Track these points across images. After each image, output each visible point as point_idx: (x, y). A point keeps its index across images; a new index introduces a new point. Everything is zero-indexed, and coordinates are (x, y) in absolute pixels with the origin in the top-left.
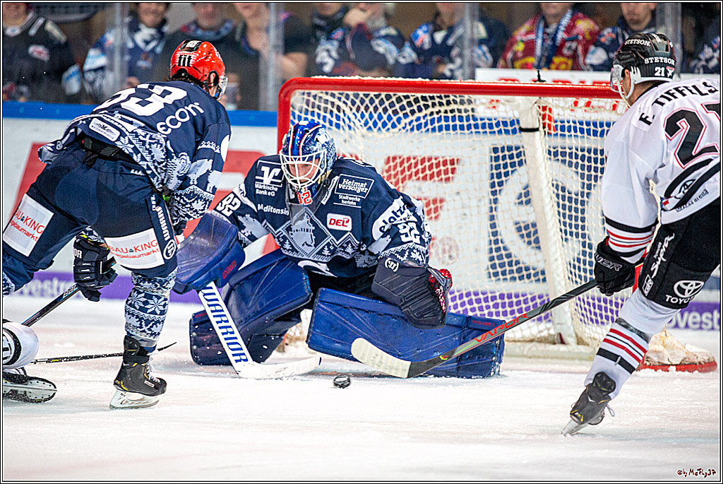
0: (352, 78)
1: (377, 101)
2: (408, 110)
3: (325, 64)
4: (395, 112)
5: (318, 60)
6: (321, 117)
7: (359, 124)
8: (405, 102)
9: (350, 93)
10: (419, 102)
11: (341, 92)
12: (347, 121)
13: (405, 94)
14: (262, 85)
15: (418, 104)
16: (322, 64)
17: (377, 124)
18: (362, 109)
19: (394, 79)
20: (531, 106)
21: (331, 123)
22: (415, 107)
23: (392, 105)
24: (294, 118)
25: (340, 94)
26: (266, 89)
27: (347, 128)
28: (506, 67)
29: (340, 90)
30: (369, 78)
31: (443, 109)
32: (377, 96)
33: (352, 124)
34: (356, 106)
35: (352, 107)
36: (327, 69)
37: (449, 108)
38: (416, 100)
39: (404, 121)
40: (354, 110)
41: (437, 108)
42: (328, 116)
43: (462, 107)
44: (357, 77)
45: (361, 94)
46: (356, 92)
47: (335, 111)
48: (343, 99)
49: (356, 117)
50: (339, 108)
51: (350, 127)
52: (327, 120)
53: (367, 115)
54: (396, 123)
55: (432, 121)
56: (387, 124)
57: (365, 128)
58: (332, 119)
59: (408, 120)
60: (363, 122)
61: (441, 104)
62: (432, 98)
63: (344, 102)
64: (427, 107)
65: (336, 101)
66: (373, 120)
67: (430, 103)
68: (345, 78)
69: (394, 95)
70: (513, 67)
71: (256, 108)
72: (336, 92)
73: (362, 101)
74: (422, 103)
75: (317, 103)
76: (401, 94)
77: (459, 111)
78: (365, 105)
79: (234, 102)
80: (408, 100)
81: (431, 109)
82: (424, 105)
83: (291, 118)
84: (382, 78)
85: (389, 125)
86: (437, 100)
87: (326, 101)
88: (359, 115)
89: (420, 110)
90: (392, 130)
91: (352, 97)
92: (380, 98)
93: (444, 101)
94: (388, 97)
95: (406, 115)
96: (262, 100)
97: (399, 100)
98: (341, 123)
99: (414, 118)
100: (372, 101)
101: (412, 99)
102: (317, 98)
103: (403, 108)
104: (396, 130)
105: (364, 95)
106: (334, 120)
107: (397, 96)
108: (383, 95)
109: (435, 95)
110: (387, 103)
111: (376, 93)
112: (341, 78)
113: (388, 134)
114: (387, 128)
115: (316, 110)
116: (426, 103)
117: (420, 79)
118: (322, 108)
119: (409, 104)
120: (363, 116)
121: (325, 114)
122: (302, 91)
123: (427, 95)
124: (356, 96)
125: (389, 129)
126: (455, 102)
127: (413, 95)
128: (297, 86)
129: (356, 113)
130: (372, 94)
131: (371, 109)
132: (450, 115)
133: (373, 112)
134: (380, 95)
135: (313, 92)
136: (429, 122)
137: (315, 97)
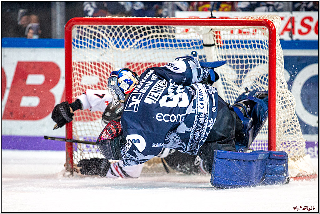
0: (107, 17)
1: (121, 30)
2: (139, 34)
3: (89, 11)
4: (132, 36)
5: (85, 9)
6: (89, 41)
7: (111, 43)
8: (137, 30)
9: (106, 26)
10: (145, 30)
11: (101, 25)
12: (104, 42)
13: (137, 26)
14: (53, 24)
15: (144, 31)
16: (87, 11)
17: (122, 43)
18: (113, 34)
19: (131, 17)
20: (209, 31)
21: (94, 44)
22: (143, 33)
23: (130, 32)
24: (74, 41)
25: (99, 27)
26: (56, 26)
27: (104, 46)
28: (193, 10)
29: (100, 24)
30: (117, 17)
31: (159, 34)
32: (121, 27)
33: (107, 43)
34: (110, 33)
35: (107, 33)
36: (90, 14)
37: (163, 34)
38: (144, 29)
39: (136, 41)
40: (109, 35)
41: (156, 34)
42: (93, 40)
43: (171, 34)
44: (109, 17)
45: (112, 26)
46: (109, 25)
47: (97, 37)
48: (102, 29)
49: (110, 39)
50: (99, 35)
51: (106, 45)
52: (92, 42)
53: (116, 38)
54: (132, 42)
55: (153, 41)
56: (127, 43)
57: (115, 45)
58: (94, 41)
59: (138, 40)
60: (113, 42)
61: (158, 32)
62: (153, 28)
63: (102, 31)
64: (149, 33)
65: (97, 31)
66: (119, 41)
67: (151, 31)
68: (103, 17)
69: (131, 26)
70: (198, 10)
71: (50, 37)
72: (97, 26)
73: (113, 30)
74: (147, 31)
75: (86, 32)
76: (135, 26)
77: (169, 36)
78: (115, 32)
79: (37, 34)
80: (139, 29)
81: (152, 34)
82: (148, 32)
83: (73, 41)
84: (124, 17)
85: (128, 44)
86: (156, 29)
87: (91, 32)
88: (111, 38)
89: (145, 34)
90: (130, 46)
91: (107, 28)
92: (123, 28)
93: (160, 30)
94: (128, 28)
95: (137, 38)
96: (53, 33)
97: (134, 29)
98: (101, 43)
99: (142, 38)
100: (119, 30)
101: (141, 28)
102: (87, 30)
103: (136, 33)
104: (132, 46)
105: (114, 27)
106: (96, 42)
107: (132, 27)
108: (125, 26)
109: (155, 26)
110: (127, 31)
111: (121, 26)
112: (100, 17)
113: (127, 49)
114: (127, 45)
115: (86, 37)
116: (149, 31)
117: (146, 17)
118: (89, 36)
119: (140, 31)
120: (114, 38)
121: (91, 39)
122: (78, 26)
123: (150, 26)
124: (110, 27)
125: (128, 46)
126: (166, 31)
127: (142, 26)
128: (76, 23)
129: (110, 37)
130: (118, 26)
131: (118, 34)
132: (163, 38)
133: (119, 36)
134: (123, 26)
135: (85, 26)
136: (151, 42)
137: (85, 29)
